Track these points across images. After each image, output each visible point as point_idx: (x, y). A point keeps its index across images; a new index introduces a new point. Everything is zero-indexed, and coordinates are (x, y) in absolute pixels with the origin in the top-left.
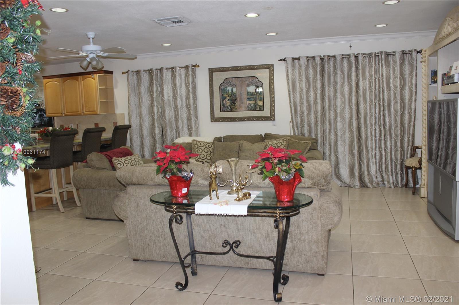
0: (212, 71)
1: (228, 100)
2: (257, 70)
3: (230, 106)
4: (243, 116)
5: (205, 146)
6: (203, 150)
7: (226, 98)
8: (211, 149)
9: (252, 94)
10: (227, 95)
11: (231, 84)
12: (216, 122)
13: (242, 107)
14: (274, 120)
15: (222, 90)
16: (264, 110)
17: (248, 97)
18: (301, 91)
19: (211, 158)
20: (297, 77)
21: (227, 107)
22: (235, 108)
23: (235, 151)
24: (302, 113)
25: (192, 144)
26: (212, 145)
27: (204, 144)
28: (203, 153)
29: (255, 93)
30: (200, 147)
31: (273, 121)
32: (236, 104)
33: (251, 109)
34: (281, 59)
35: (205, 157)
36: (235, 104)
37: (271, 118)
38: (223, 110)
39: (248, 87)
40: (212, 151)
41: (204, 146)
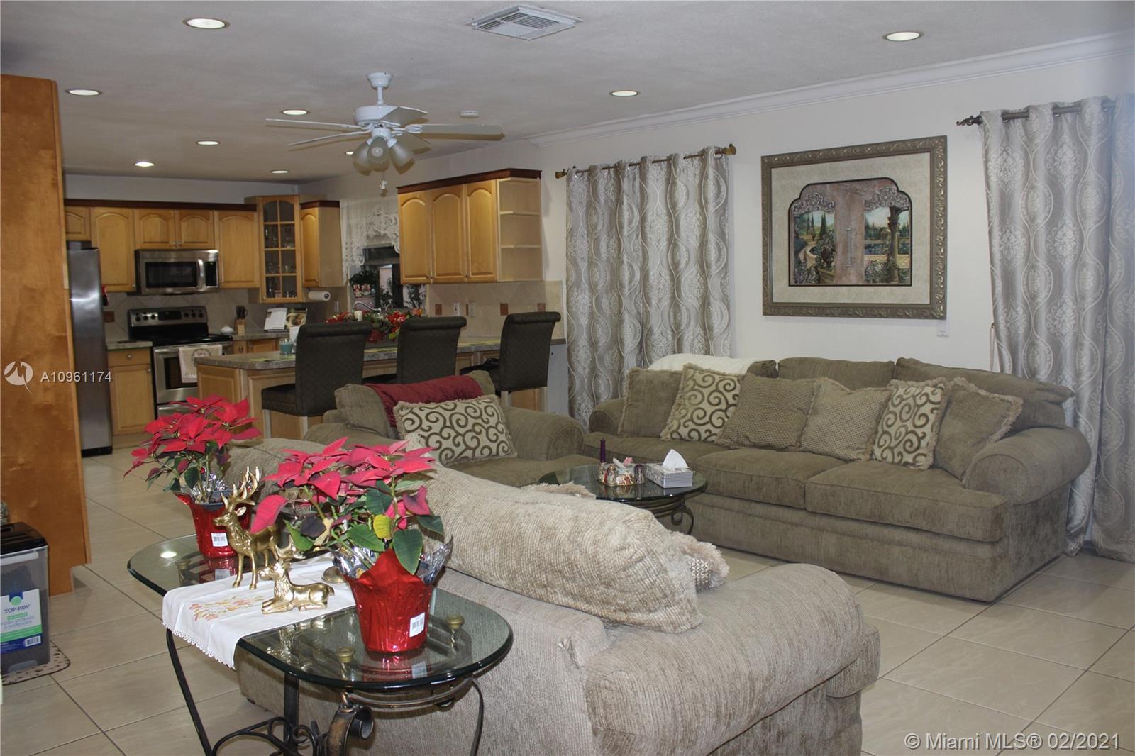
0: (770, 164)
1: (812, 251)
2: (896, 157)
3: (816, 268)
4: (849, 302)
5: (714, 385)
6: (706, 396)
7: (805, 244)
8: (729, 396)
9: (878, 233)
10: (810, 237)
11: (820, 204)
12: (777, 315)
13: (850, 274)
14: (942, 317)
15: (797, 220)
16: (911, 285)
17: (868, 242)
18: (1029, 223)
19: (724, 422)
20: (1019, 178)
21: (809, 272)
22: (827, 274)
23: (795, 410)
24: (1033, 297)
25: (683, 377)
26: (738, 385)
27: (714, 379)
28: (705, 405)
29: (889, 231)
30: (700, 386)
31: (939, 320)
32: (833, 264)
33: (874, 281)
34: (969, 117)
35: (707, 419)
36: (829, 264)
37: (933, 310)
38: (796, 282)
39: (870, 211)
40: (731, 401)
41: (711, 384)
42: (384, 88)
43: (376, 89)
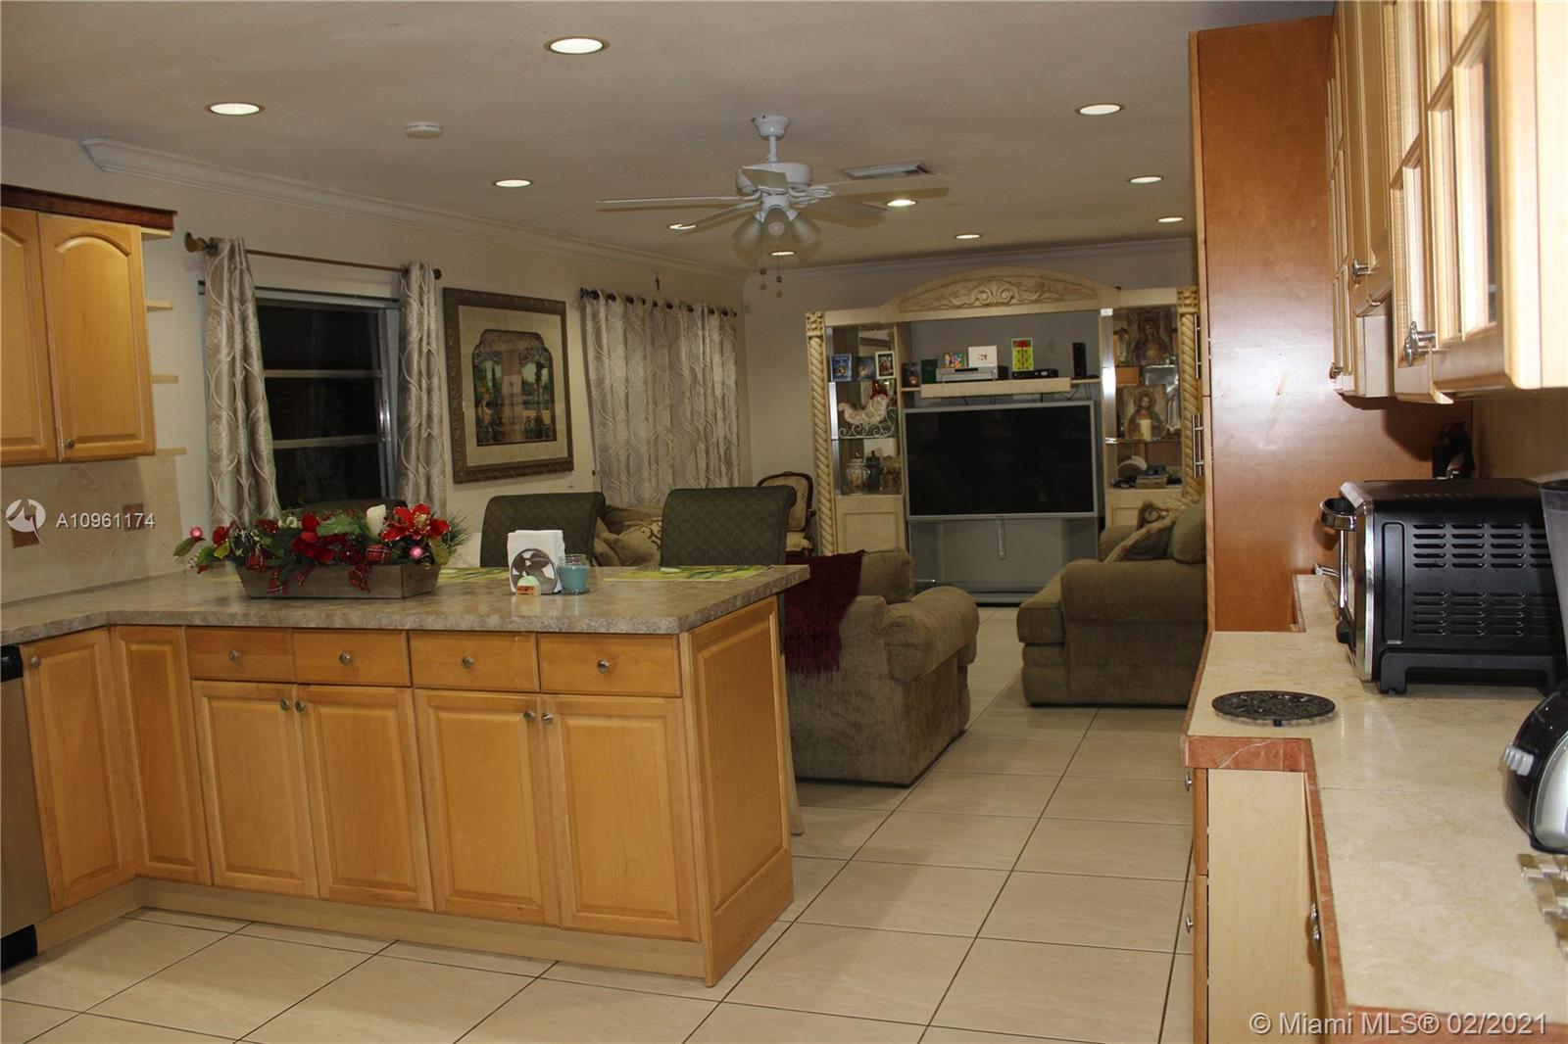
0: (457, 300)
1: (486, 406)
2: (542, 314)
3: (492, 425)
7: (483, 399)
9: (531, 389)
10: (484, 390)
12: (469, 482)
15: (475, 368)
16: (556, 440)
17: (524, 398)
21: (487, 429)
22: (501, 433)
29: (536, 386)
32: (503, 420)
37: (571, 462)
38: (479, 441)
39: (524, 365)
42: (779, 138)
43: (766, 138)
